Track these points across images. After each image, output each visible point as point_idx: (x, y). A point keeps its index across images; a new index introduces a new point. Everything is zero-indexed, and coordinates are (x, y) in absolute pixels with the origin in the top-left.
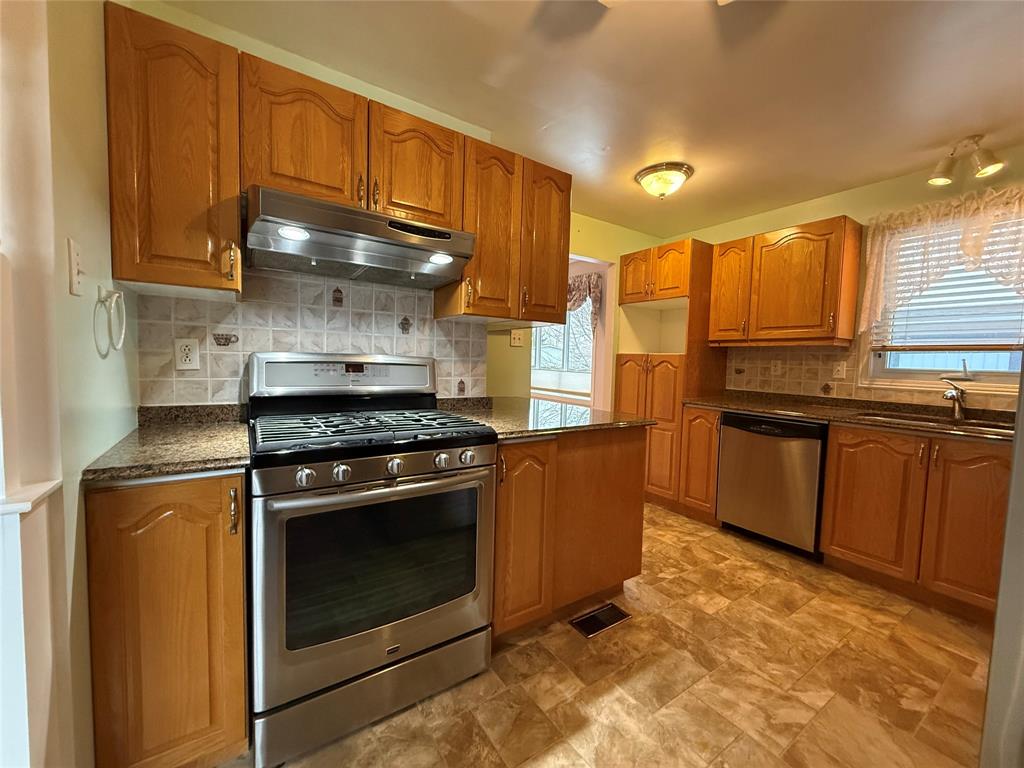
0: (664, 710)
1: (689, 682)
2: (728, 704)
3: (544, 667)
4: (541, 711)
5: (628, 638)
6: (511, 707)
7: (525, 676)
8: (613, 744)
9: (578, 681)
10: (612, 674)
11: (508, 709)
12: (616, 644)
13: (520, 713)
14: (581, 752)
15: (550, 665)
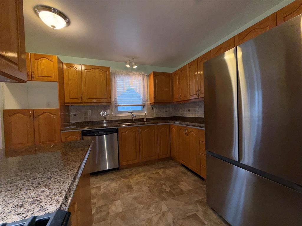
0: (134, 189)
1: (129, 182)
2: (137, 180)
3: (108, 208)
4: (121, 212)
5: (111, 187)
6: (117, 219)
7: (108, 213)
8: (137, 200)
9: (118, 201)
10: (120, 194)
11: (116, 221)
12: (111, 190)
13: (120, 217)
14: (137, 206)
15: (108, 206)
